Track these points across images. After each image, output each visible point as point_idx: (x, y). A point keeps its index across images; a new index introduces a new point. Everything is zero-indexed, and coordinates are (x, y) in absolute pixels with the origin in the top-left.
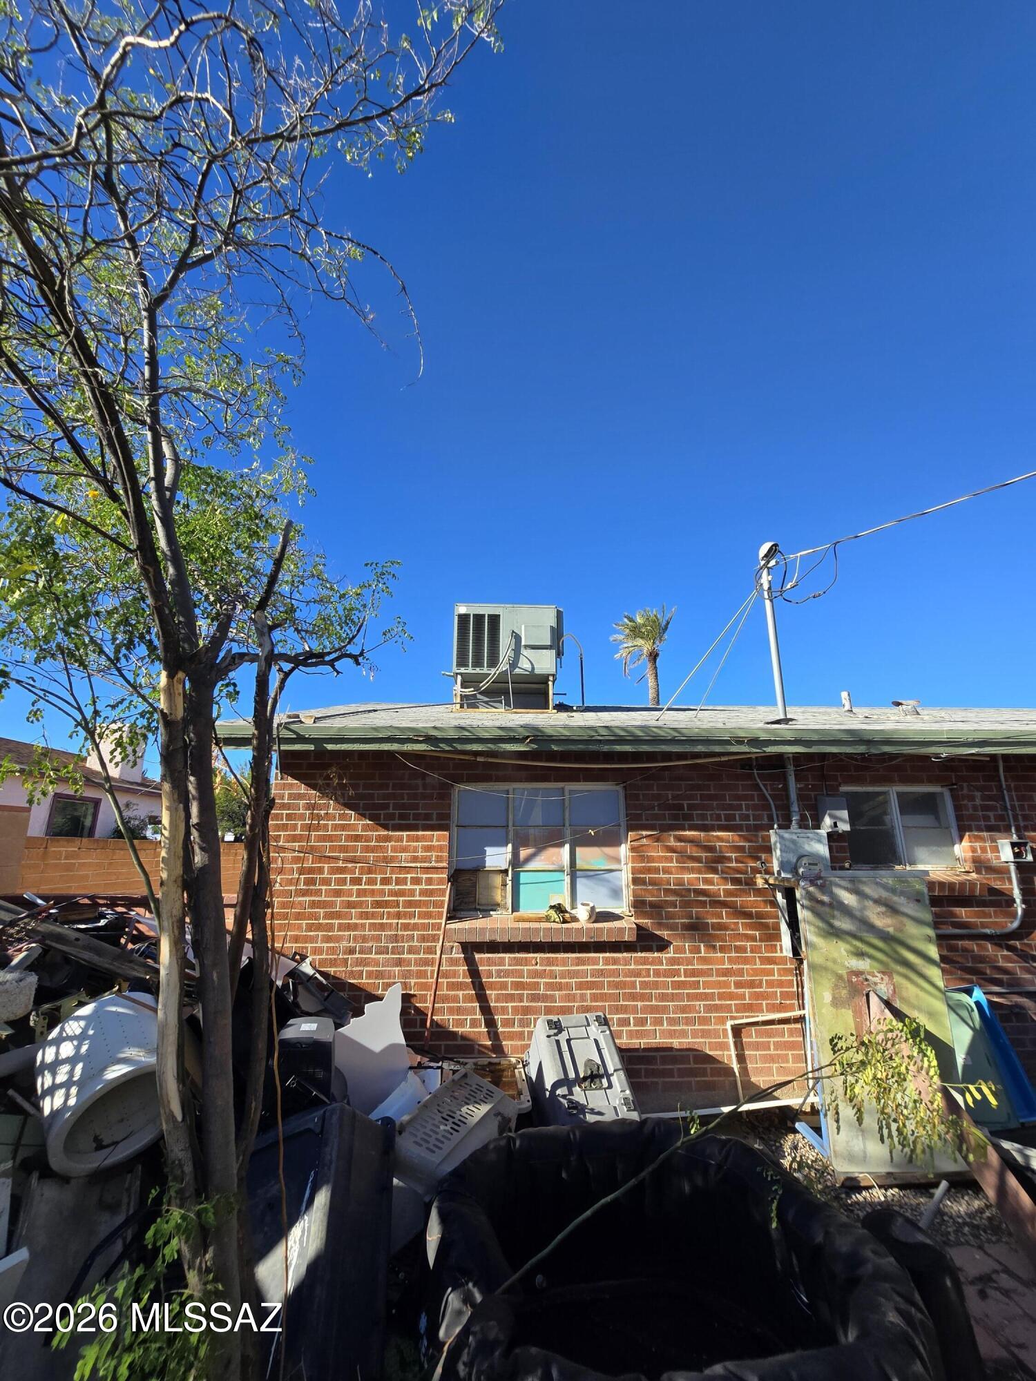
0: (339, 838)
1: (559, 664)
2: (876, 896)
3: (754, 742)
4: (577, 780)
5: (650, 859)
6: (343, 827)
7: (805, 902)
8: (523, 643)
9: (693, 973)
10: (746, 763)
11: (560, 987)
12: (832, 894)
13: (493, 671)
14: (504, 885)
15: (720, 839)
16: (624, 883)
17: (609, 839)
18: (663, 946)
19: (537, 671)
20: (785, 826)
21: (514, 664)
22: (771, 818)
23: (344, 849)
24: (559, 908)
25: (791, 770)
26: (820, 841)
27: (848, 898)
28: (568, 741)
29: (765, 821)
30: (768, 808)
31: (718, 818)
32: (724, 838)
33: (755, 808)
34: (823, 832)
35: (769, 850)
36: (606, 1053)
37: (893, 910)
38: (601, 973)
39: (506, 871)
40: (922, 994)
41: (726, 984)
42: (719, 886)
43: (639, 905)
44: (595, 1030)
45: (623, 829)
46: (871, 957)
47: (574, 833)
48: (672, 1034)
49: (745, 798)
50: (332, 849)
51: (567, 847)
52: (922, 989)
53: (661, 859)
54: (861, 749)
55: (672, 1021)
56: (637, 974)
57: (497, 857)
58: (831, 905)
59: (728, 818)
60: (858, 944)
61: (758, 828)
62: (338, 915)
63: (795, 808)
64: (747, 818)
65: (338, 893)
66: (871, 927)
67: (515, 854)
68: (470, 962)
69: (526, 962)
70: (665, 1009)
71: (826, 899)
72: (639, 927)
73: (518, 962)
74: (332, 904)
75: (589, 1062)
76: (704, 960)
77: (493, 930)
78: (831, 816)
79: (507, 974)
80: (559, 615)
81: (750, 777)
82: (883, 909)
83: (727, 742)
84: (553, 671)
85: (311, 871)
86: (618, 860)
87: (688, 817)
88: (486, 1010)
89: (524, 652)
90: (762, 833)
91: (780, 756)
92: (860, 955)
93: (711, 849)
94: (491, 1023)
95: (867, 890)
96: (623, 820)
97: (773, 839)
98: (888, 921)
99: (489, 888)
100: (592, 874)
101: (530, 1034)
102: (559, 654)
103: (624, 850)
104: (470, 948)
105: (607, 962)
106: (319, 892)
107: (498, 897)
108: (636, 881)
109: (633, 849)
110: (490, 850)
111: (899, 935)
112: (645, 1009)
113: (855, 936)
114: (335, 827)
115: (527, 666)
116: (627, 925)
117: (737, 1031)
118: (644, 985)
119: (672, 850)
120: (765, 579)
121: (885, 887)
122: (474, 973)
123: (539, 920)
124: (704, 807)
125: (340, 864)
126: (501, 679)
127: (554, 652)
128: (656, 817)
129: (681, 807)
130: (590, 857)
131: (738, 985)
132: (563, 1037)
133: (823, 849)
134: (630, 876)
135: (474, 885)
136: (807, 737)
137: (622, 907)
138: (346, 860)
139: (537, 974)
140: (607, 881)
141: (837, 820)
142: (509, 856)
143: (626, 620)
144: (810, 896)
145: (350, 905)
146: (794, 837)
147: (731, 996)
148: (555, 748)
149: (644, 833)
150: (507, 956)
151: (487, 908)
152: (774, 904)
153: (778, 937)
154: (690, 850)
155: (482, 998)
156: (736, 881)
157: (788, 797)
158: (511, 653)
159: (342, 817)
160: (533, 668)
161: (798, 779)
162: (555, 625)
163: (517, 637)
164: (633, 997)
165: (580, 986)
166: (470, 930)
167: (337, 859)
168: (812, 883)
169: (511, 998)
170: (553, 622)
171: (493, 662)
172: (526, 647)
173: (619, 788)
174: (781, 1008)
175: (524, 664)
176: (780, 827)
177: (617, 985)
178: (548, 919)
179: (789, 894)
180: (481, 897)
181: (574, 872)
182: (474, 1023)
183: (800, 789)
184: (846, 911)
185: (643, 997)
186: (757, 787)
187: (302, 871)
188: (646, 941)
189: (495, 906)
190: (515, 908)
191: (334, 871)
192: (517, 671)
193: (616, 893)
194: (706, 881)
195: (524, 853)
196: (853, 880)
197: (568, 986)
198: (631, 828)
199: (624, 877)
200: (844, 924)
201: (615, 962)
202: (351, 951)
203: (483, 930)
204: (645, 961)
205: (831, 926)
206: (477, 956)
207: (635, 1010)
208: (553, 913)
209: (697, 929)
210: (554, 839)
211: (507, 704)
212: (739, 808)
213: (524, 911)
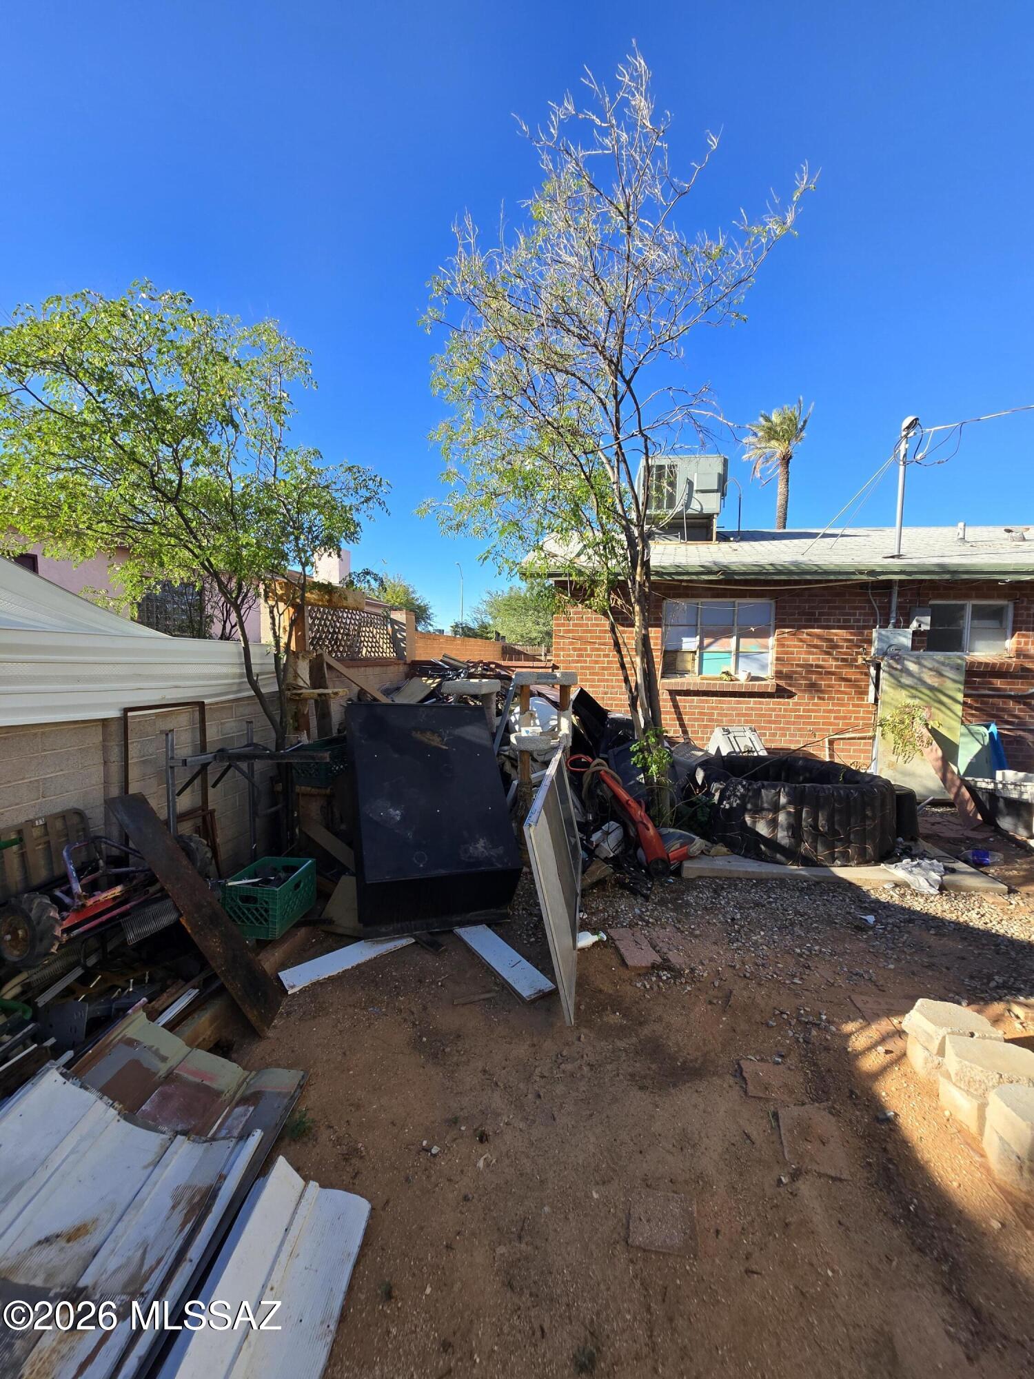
0: (595, 631)
1: (723, 506)
2: (930, 666)
3: (872, 573)
4: (745, 597)
5: (788, 646)
6: (597, 625)
7: (886, 669)
8: (695, 488)
9: (809, 711)
10: (864, 585)
11: (726, 715)
12: (903, 665)
13: (671, 512)
14: (694, 660)
15: (836, 635)
16: (769, 662)
17: (763, 633)
18: (791, 695)
19: (705, 511)
20: (884, 626)
21: (687, 506)
22: (875, 622)
23: (600, 638)
24: (727, 673)
25: (896, 589)
26: (905, 637)
27: (912, 667)
28: (745, 573)
29: (871, 623)
30: (874, 614)
31: (839, 621)
32: (839, 634)
33: (865, 615)
34: (910, 631)
35: (870, 642)
36: (755, 743)
37: (940, 674)
38: (752, 709)
39: (695, 652)
40: (947, 719)
41: (828, 718)
42: (831, 664)
43: (779, 675)
44: (748, 733)
45: (772, 628)
46: (920, 698)
47: (740, 630)
48: (791, 742)
49: (860, 608)
50: (592, 637)
51: (735, 638)
52: (948, 716)
53: (795, 646)
54: (947, 577)
55: (791, 735)
56: (774, 710)
57: (690, 644)
58: (901, 671)
59: (845, 621)
60: (914, 691)
61: (865, 627)
62: (597, 674)
63: (894, 615)
64: (858, 621)
65: (596, 662)
66: (924, 683)
67: (701, 642)
68: (674, 701)
69: (707, 702)
70: (789, 729)
71: (899, 667)
72: (778, 685)
73: (702, 702)
74: (593, 668)
75: (746, 746)
76: (815, 704)
77: (689, 684)
78: (917, 621)
79: (696, 707)
80: (725, 462)
81: (866, 594)
82: (934, 673)
83: (853, 573)
84: (717, 510)
85: (580, 649)
86: (767, 647)
87: (817, 620)
88: (682, 725)
89: (695, 495)
90: (866, 632)
91: (890, 581)
92: (914, 697)
93: (831, 640)
94: (685, 732)
95: (926, 663)
96: (772, 623)
97: (875, 635)
98: (936, 680)
99: (684, 661)
100: (748, 655)
101: (709, 739)
102: (723, 495)
103: (771, 641)
104: (673, 693)
105: (755, 703)
106: (585, 662)
107: (689, 667)
108: (777, 659)
109: (778, 640)
110: (685, 640)
111: (940, 687)
112: (776, 729)
113: (912, 687)
114: (593, 625)
115: (698, 507)
116: (770, 684)
117: (831, 742)
118: (777, 716)
119: (801, 640)
120: (903, 447)
121: (938, 662)
122: (676, 706)
123: (716, 679)
124: (829, 614)
125: (597, 646)
126: (678, 517)
127: (719, 494)
128: (796, 620)
129: (813, 614)
130: (748, 644)
131: (836, 718)
132: (731, 736)
133: (907, 642)
134: (775, 656)
135: (675, 659)
136: (908, 569)
137: (769, 673)
138: (600, 644)
139: (713, 708)
140: (758, 660)
141: (923, 623)
142: (698, 643)
143: (761, 419)
144: (890, 666)
145: (603, 668)
146: (889, 634)
147: (831, 724)
148: (736, 577)
149: (787, 630)
150: (695, 698)
151: (683, 673)
152: (867, 674)
153: (866, 693)
154: (816, 642)
155: (680, 719)
156: (844, 660)
157: (890, 608)
158: (685, 497)
159: (596, 619)
160: (702, 509)
161: (899, 595)
162: (721, 472)
163: (690, 483)
164: (770, 722)
165: (738, 715)
166: (676, 684)
167: (595, 643)
168: (892, 658)
169: (697, 720)
170: (720, 470)
171: (671, 504)
172: (697, 491)
173: (772, 602)
174: (862, 730)
175: (695, 507)
176: (880, 627)
177: (761, 715)
178: (721, 679)
179: (878, 667)
180: (680, 666)
181: (738, 653)
182: (675, 732)
183: (900, 603)
184: (910, 673)
185: (775, 722)
186: (870, 602)
187: (575, 649)
188: (781, 693)
189: (687, 672)
190: (700, 672)
191: (592, 650)
192: (690, 511)
193: (764, 667)
194: (824, 660)
195: (706, 641)
196: (918, 658)
197: (731, 715)
198: (777, 627)
199: (771, 657)
200: (906, 680)
201: (760, 703)
202: (606, 693)
203: (683, 684)
204: (779, 704)
205: (899, 682)
206: (678, 698)
207: (770, 729)
208: (724, 675)
209: (813, 688)
210: (727, 633)
211: (683, 538)
212: (854, 614)
213: (705, 674)
